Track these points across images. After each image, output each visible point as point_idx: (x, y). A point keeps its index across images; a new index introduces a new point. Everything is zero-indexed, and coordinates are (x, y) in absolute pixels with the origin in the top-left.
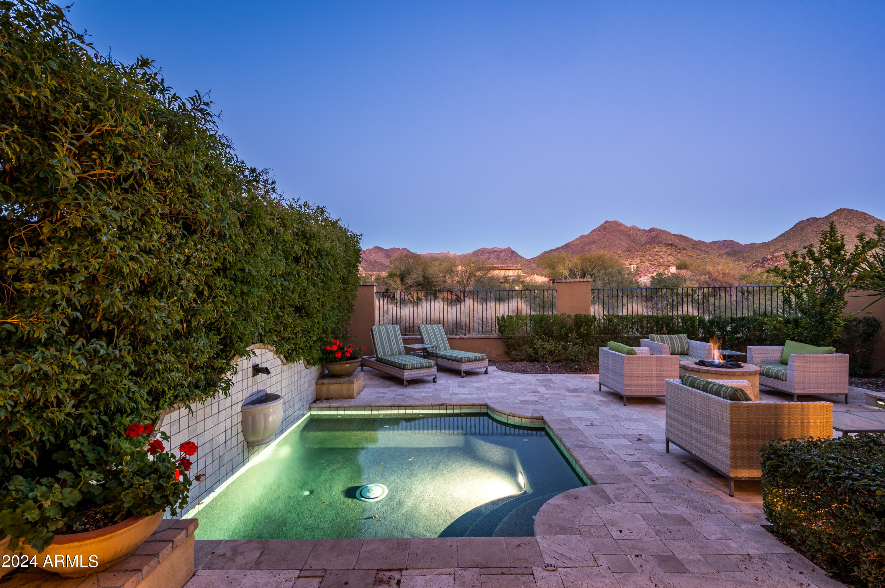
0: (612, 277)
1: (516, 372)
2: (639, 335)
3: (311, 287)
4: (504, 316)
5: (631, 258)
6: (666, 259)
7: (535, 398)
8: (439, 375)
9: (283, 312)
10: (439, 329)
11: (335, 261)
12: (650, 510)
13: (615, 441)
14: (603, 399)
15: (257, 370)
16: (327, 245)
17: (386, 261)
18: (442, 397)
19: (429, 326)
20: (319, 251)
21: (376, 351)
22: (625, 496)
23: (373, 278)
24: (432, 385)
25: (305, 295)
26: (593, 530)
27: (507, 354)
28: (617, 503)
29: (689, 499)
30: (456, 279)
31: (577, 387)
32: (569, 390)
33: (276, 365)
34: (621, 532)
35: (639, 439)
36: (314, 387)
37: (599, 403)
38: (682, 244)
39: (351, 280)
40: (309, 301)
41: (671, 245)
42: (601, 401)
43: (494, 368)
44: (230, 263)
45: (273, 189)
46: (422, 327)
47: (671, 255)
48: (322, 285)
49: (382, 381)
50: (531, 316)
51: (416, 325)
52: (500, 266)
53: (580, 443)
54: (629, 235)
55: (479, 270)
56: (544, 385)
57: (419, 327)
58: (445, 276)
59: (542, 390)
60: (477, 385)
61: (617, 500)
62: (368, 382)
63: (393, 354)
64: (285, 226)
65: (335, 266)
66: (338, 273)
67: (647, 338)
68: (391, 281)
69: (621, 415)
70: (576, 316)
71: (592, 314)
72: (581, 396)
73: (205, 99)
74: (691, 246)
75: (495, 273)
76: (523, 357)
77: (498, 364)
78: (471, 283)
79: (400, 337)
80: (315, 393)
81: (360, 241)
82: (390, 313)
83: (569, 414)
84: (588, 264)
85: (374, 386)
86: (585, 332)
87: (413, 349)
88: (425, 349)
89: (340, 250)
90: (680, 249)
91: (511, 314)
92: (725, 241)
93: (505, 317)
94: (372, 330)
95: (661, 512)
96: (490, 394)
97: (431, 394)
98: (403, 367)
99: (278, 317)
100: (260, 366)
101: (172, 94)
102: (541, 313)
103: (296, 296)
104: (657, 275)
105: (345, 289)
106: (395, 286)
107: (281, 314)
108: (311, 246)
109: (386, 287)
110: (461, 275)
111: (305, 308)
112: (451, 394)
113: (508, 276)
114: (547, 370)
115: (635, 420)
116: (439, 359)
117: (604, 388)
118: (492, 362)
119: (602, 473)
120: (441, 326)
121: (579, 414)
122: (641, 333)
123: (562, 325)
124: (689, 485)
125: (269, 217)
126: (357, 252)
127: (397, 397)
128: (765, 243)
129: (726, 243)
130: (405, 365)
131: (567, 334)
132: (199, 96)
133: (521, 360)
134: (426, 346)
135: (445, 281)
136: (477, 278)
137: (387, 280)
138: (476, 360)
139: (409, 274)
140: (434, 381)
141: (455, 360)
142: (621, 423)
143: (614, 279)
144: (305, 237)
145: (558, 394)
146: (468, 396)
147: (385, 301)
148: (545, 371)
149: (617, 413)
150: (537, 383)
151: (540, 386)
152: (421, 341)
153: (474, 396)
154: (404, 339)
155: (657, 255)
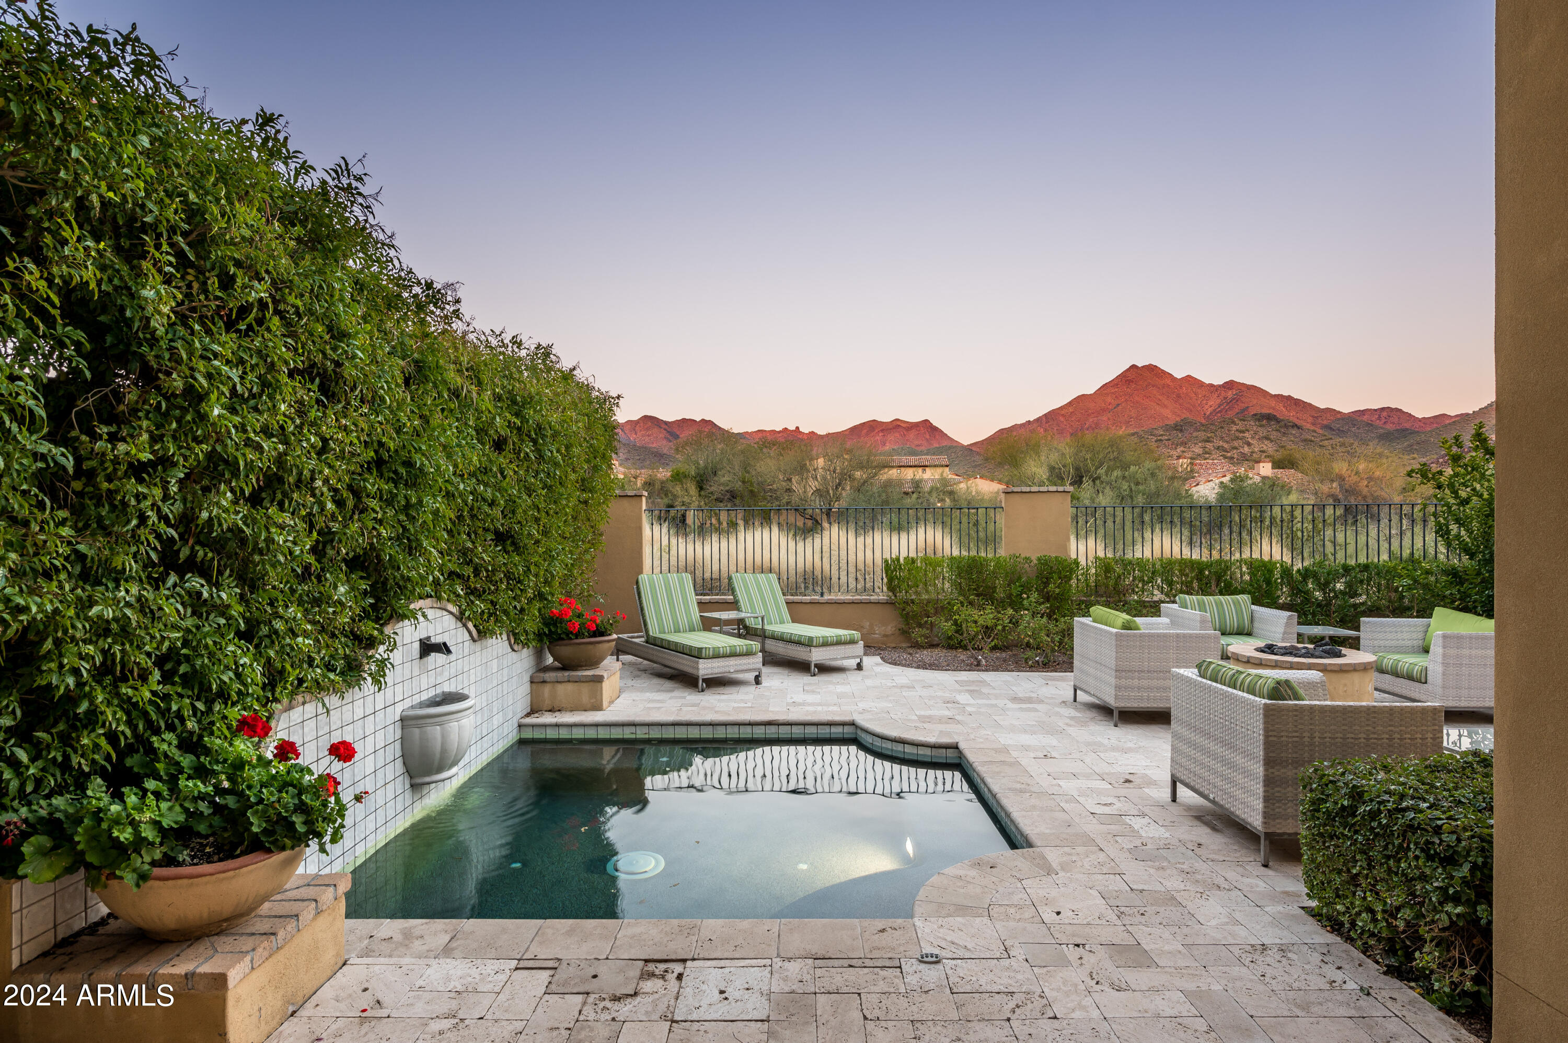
0: (1137, 484)
1: (918, 667)
2: (1163, 597)
3: (525, 497)
4: (898, 559)
5: (1184, 444)
6: (1257, 446)
7: (947, 713)
8: (766, 670)
9: (473, 543)
10: (770, 584)
11: (568, 447)
12: (1116, 884)
13: (1083, 783)
14: (1078, 715)
15: (427, 648)
16: (555, 417)
17: (665, 447)
18: (771, 709)
19: (749, 577)
20: (539, 428)
21: (645, 625)
22: (1079, 864)
23: (639, 483)
24: (752, 689)
25: (513, 512)
26: (1012, 910)
27: (905, 633)
28: (1061, 874)
29: (1189, 870)
30: (813, 485)
31: (1033, 695)
32: (1015, 699)
33: (460, 640)
34: (1058, 913)
35: (1128, 781)
36: (526, 688)
37: (1068, 721)
38: (1291, 415)
39: (597, 483)
40: (519, 522)
41: (1269, 418)
42: (1072, 718)
43: (877, 659)
44: (388, 451)
45: (456, 313)
46: (738, 580)
47: (1267, 438)
48: (544, 492)
49: (656, 681)
50: (952, 558)
51: (724, 574)
52: (905, 459)
53: (1018, 786)
54: (1179, 396)
55: (861, 467)
56: (968, 691)
57: (730, 578)
58: (790, 480)
59: (963, 698)
60: (840, 689)
61: (1063, 869)
62: (630, 683)
63: (677, 631)
64: (480, 383)
65: (567, 456)
66: (574, 471)
67: (1174, 602)
68: (678, 490)
69: (1106, 742)
70: (1039, 559)
71: (1074, 556)
72: (1036, 710)
73: (357, 170)
74: (1310, 420)
75: (893, 473)
76: (936, 641)
77: (886, 654)
78: (844, 494)
79: (693, 599)
80: (529, 697)
81: (615, 408)
82: (674, 552)
83: (1006, 739)
84: (1088, 456)
85: (642, 690)
86: (1057, 590)
87: (718, 622)
88: (741, 622)
89: (578, 427)
90: (1286, 426)
91: (913, 554)
92: (1383, 409)
93: (902, 561)
94: (637, 583)
95: (1134, 887)
96: (862, 705)
97: (749, 705)
98: (697, 654)
99: (464, 552)
100: (433, 640)
101: (301, 161)
102: (973, 553)
103: (497, 512)
104: (1232, 480)
105: (586, 502)
106: (686, 499)
107: (469, 545)
108: (524, 420)
109: (666, 501)
110: (824, 478)
111: (512, 536)
112: (788, 704)
113: (920, 481)
114: (979, 664)
115: (1126, 751)
116: (768, 641)
117: (1082, 697)
118: (870, 648)
119: (1047, 831)
120: (773, 577)
121: (1026, 739)
122: (1167, 595)
123: (1013, 576)
124: (1197, 850)
125: (452, 366)
126: (611, 428)
127: (684, 709)
128: (1467, 414)
129: (1385, 414)
130: (700, 649)
131: (1019, 595)
132: (347, 164)
133: (932, 646)
134: (742, 615)
135: (789, 490)
136: (856, 484)
137: (669, 486)
138: (839, 643)
139: (715, 474)
140: (757, 680)
141: (799, 643)
142: (1102, 755)
143: (1141, 487)
144: (514, 402)
145: (995, 706)
146: (819, 708)
147: (665, 530)
148: (976, 666)
149: (1099, 739)
150: (957, 687)
151: (960, 692)
152: (734, 605)
153: (831, 708)
154: (700, 603)
155: (1238, 438)
